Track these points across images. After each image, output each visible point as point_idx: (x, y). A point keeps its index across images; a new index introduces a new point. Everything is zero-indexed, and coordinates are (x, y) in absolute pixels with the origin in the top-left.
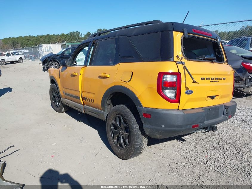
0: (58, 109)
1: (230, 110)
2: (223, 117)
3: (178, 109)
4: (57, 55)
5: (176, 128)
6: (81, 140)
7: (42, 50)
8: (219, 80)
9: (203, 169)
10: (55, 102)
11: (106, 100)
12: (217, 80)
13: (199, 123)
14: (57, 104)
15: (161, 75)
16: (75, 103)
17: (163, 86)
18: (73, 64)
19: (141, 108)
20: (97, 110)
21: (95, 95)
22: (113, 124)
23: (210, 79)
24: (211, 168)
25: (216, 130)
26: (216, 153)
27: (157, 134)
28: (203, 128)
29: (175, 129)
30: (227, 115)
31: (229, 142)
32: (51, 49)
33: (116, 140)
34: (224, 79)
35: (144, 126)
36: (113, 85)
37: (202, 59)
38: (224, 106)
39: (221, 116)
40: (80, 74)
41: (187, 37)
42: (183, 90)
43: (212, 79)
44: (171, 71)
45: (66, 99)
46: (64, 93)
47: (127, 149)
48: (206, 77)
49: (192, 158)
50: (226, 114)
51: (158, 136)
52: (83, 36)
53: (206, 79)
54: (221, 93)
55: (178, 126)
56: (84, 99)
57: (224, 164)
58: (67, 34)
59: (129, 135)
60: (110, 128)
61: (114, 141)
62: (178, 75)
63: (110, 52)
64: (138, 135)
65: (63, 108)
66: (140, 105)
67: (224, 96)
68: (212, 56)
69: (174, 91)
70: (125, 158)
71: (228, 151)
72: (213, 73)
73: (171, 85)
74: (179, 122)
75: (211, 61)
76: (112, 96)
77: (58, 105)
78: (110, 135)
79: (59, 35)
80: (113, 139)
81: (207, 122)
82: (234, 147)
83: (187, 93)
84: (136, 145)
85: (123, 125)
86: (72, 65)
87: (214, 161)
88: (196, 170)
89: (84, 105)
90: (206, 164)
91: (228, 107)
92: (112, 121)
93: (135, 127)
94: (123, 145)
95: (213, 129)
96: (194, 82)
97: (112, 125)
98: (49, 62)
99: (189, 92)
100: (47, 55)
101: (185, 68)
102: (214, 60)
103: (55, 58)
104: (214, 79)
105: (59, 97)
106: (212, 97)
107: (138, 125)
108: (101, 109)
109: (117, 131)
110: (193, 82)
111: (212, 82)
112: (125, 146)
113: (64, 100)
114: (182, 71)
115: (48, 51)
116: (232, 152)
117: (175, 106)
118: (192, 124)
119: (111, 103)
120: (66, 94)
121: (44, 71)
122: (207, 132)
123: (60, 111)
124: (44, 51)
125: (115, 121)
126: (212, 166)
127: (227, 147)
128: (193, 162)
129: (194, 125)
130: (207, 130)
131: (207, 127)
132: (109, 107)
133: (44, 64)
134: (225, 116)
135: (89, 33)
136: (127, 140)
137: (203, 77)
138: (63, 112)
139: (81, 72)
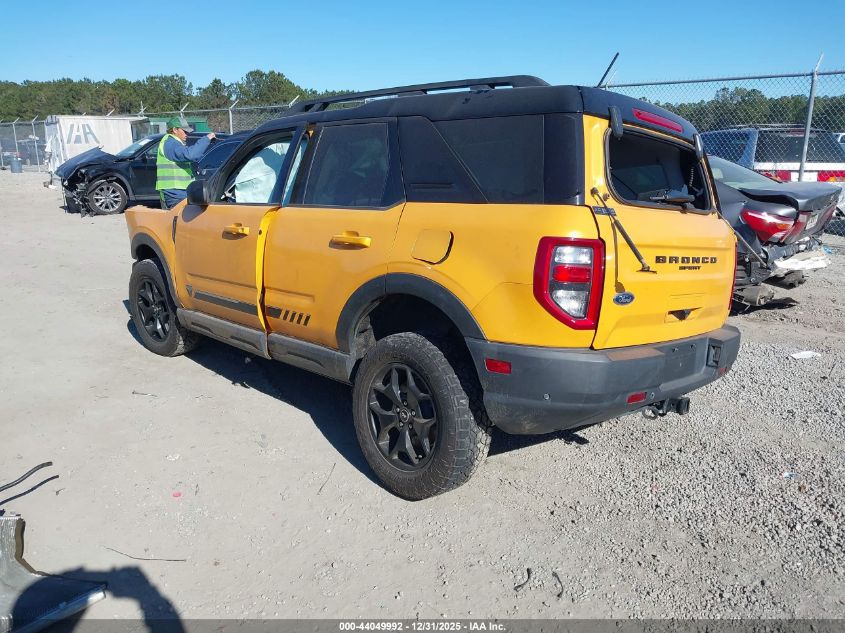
0: (158, 344)
1: (724, 352)
2: (705, 373)
3: (592, 348)
4: (120, 159)
5: (585, 402)
6: (262, 445)
7: (58, 136)
8: (700, 264)
9: (649, 522)
10: (151, 319)
11: (357, 317)
12: (695, 265)
13: (648, 388)
14: (159, 327)
15: (548, 245)
16: (236, 326)
17: (551, 278)
18: (223, 197)
19: (481, 342)
20: (318, 350)
21: (314, 300)
22: (377, 392)
23: (680, 260)
24: (671, 519)
25: (688, 410)
26: (681, 477)
27: (525, 420)
28: (650, 405)
29: (581, 405)
30: (717, 368)
31: (712, 445)
32: (91, 133)
33: (385, 442)
34: (714, 260)
35: (487, 397)
36: (383, 272)
37: (657, 201)
38: (710, 339)
39: (699, 370)
40: (260, 232)
41: (620, 132)
42: (609, 292)
43: (683, 261)
44: (574, 235)
45: (196, 310)
46: (190, 293)
47: (428, 466)
48: (668, 254)
49: (615, 491)
50: (714, 364)
51: (527, 428)
52: (195, 93)
53: (668, 260)
54: (704, 302)
55: (589, 398)
56: (269, 312)
57: (706, 508)
58: (138, 83)
59: (435, 425)
60: (365, 405)
61: (378, 445)
62: (597, 247)
63: (367, 165)
64: (466, 424)
65: (181, 342)
66: (478, 334)
67: (709, 313)
68: (684, 193)
69: (584, 294)
70: (418, 495)
71: (713, 469)
72: (675, 244)
73: (575, 277)
74: (594, 386)
75: (680, 208)
76: (377, 304)
77: (161, 333)
78: (366, 426)
79: (106, 83)
80: (377, 438)
81: (667, 387)
82: (727, 459)
83: (617, 300)
84: (458, 453)
85: (415, 395)
86: (219, 201)
87: (677, 499)
88: (632, 525)
89: (268, 333)
90: (657, 506)
91: (720, 342)
92: (374, 381)
93: (458, 402)
94: (412, 454)
95: (680, 406)
96: (646, 269)
97: (374, 396)
98: (90, 181)
99: (624, 298)
100: (84, 155)
101: (616, 225)
102: (689, 205)
103: (114, 167)
104: (688, 262)
105: (169, 303)
106: (681, 315)
107: (464, 394)
108: (337, 347)
109: (390, 413)
110: (642, 270)
111: (684, 268)
112: (420, 459)
113: (189, 314)
114: (607, 235)
115: (78, 140)
116: (723, 471)
117: (584, 337)
118: (628, 392)
119: (369, 326)
120: (199, 296)
121: (70, 211)
122: (660, 415)
123: (168, 352)
124: (65, 141)
125: (387, 381)
126: (674, 512)
127: (709, 458)
128: (619, 503)
129: (633, 393)
130: (661, 412)
131: (662, 402)
132: (361, 340)
133: (71, 187)
134: (710, 369)
135: (217, 82)
136: (426, 443)
137: (661, 253)
138: (179, 355)
139: (264, 226)
